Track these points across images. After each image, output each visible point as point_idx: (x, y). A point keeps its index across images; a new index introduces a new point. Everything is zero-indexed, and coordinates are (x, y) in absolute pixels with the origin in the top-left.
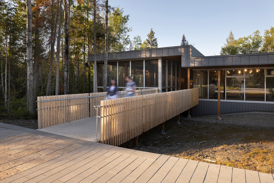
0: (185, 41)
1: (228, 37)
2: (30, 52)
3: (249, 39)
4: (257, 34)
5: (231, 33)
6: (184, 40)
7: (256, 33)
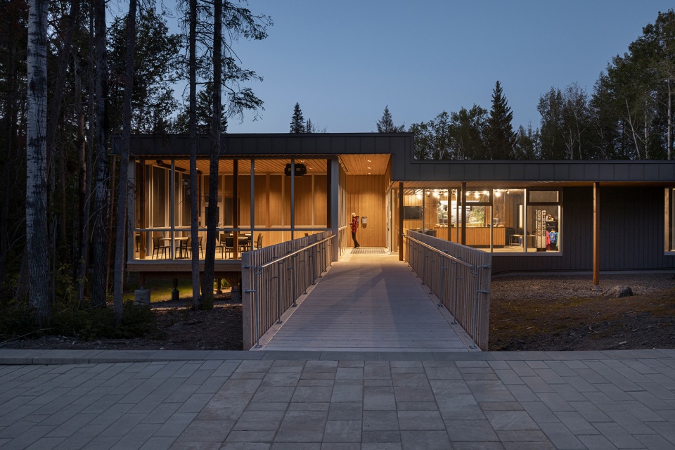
0: (301, 118)
1: (381, 120)
2: (42, 111)
3: (430, 128)
4: (443, 120)
5: (387, 111)
6: (298, 116)
7: (442, 117)
